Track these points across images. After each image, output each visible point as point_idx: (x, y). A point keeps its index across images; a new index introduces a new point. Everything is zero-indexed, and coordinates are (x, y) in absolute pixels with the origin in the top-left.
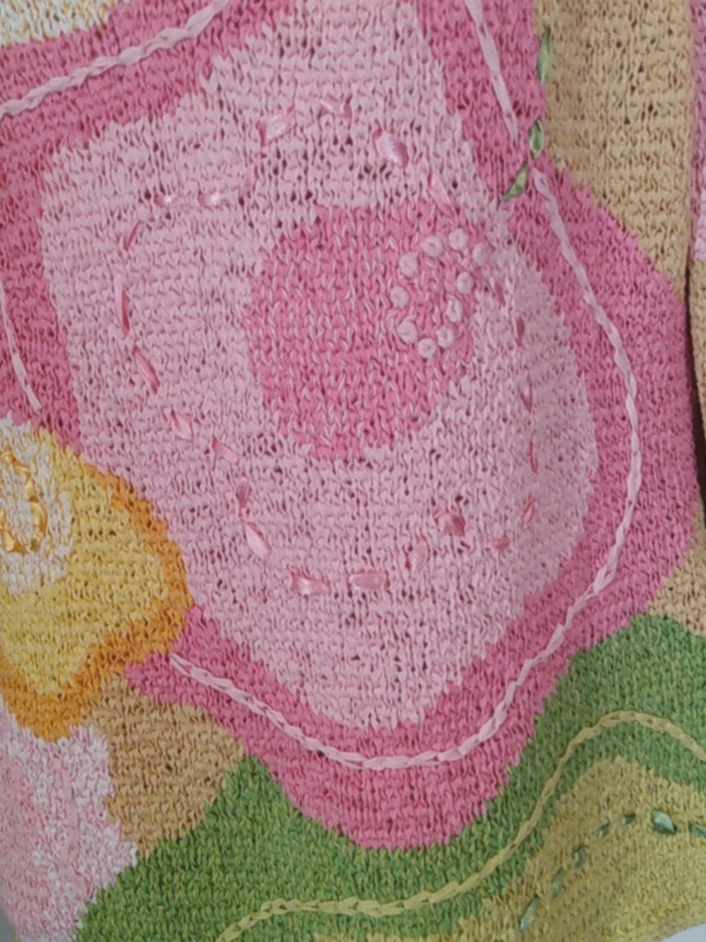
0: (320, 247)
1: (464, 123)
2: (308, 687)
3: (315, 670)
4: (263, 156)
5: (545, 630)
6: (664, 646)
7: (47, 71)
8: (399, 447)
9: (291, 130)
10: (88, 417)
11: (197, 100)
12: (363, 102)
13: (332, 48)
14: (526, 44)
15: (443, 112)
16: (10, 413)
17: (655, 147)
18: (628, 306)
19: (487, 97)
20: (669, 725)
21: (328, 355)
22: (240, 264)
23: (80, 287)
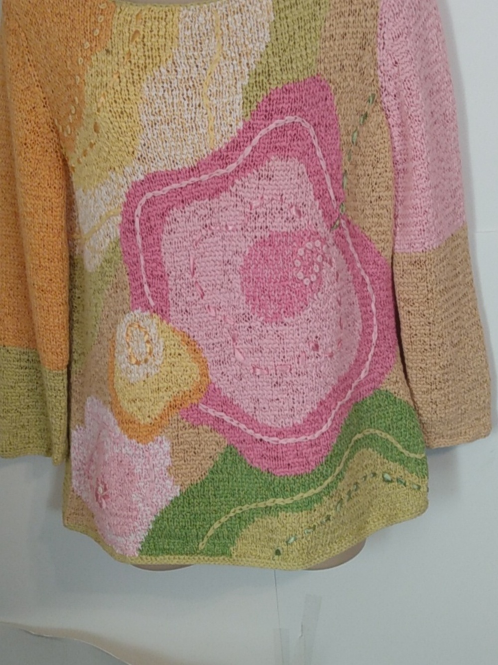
0: (270, 245)
1: (320, 204)
2: (257, 413)
3: (261, 406)
4: (251, 213)
5: (345, 391)
6: (386, 403)
7: (171, 181)
8: (296, 318)
9: (261, 205)
10: (174, 308)
11: (228, 194)
12: (287, 196)
13: (277, 178)
14: (339, 177)
15: (313, 200)
16: (140, 308)
17: (381, 211)
18: (372, 269)
19: (327, 195)
20: (388, 436)
21: (272, 284)
22: (240, 250)
23: (176, 259)
